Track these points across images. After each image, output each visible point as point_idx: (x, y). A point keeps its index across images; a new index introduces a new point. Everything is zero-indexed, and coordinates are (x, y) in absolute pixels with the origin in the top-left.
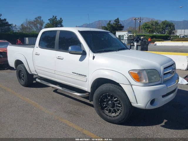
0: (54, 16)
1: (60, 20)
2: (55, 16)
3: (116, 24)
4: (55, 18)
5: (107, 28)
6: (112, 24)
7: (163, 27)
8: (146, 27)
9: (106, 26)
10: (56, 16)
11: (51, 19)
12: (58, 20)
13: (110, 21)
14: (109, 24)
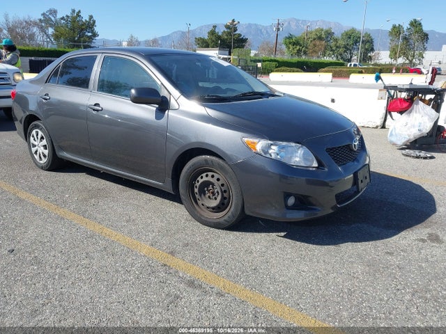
0: (74, 11)
1: (90, 19)
2: (77, 11)
3: (229, 34)
4: (78, 15)
5: (206, 42)
6: (220, 34)
7: (347, 44)
8: (290, 43)
9: (206, 37)
10: (79, 12)
11: (67, 16)
12: (84, 20)
13: (215, 27)
14: (212, 33)
